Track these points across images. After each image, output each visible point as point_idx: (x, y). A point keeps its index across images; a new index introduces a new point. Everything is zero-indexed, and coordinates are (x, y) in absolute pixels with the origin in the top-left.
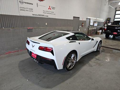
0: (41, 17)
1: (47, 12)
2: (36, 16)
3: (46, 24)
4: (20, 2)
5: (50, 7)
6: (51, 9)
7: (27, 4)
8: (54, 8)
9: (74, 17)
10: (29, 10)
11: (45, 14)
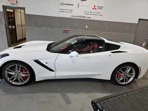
0: (81, 18)
1: (89, 13)
2: (75, 17)
3: (87, 27)
4: (60, 4)
5: (95, 6)
6: (96, 9)
7: (67, 5)
8: (101, 8)
9: (140, 20)
10: (68, 11)
11: (87, 16)
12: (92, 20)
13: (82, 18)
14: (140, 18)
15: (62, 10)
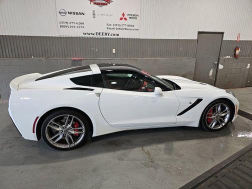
0: (102, 36)
1: (115, 27)
2: (91, 36)
3: (114, 51)
4: (60, 13)
5: (123, 15)
6: (126, 19)
7: (72, 15)
8: (134, 17)
9: (199, 33)
10: (76, 25)
12: (122, 39)
13: (104, 37)
14: (200, 31)
15: (65, 25)
